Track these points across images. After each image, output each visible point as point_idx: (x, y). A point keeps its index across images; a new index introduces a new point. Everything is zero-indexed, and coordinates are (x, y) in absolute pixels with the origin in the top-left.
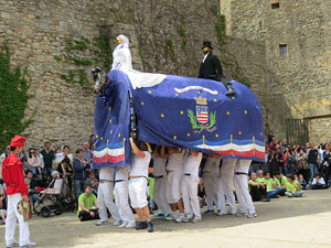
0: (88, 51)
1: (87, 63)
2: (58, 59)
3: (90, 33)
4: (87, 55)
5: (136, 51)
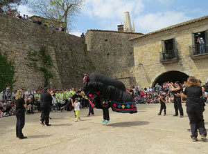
2: (26, 59)
4: (37, 57)
5: (54, 56)
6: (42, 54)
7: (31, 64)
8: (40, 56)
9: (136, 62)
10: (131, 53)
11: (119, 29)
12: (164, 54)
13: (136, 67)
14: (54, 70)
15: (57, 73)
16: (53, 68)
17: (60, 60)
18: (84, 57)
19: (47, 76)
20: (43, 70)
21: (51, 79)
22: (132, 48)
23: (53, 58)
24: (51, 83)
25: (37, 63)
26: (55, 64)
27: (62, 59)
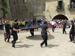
5: (8, 3)
6: (2, 2)
8: (1, 2)
9: (46, 9)
10: (45, 5)
12: (58, 7)
13: (46, 11)
14: (8, 10)
15: (10, 11)
16: (8, 9)
17: (12, 5)
18: (23, 5)
19: (5, 12)
20: (3, 9)
21: (6, 14)
22: (45, 3)
23: (8, 4)
24: (6, 16)
26: (9, 7)
27: (13, 5)
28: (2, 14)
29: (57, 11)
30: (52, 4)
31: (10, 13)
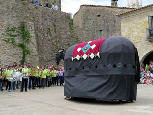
0: (15, 32)
1: (15, 36)
2: (3, 34)
3: (17, 25)
4: (15, 33)
5: (33, 32)
6: (21, 30)
7: (9, 40)
8: (19, 32)
11: (112, 4)
14: (32, 46)
15: (35, 49)
16: (31, 44)
17: (42, 36)
19: (26, 52)
20: (22, 46)
21: (28, 55)
23: (32, 34)
24: (28, 59)
25: (15, 38)
26: (34, 40)
27: (44, 35)
28: (20, 55)
29: (150, 41)
30: (137, 24)
31: (36, 54)
